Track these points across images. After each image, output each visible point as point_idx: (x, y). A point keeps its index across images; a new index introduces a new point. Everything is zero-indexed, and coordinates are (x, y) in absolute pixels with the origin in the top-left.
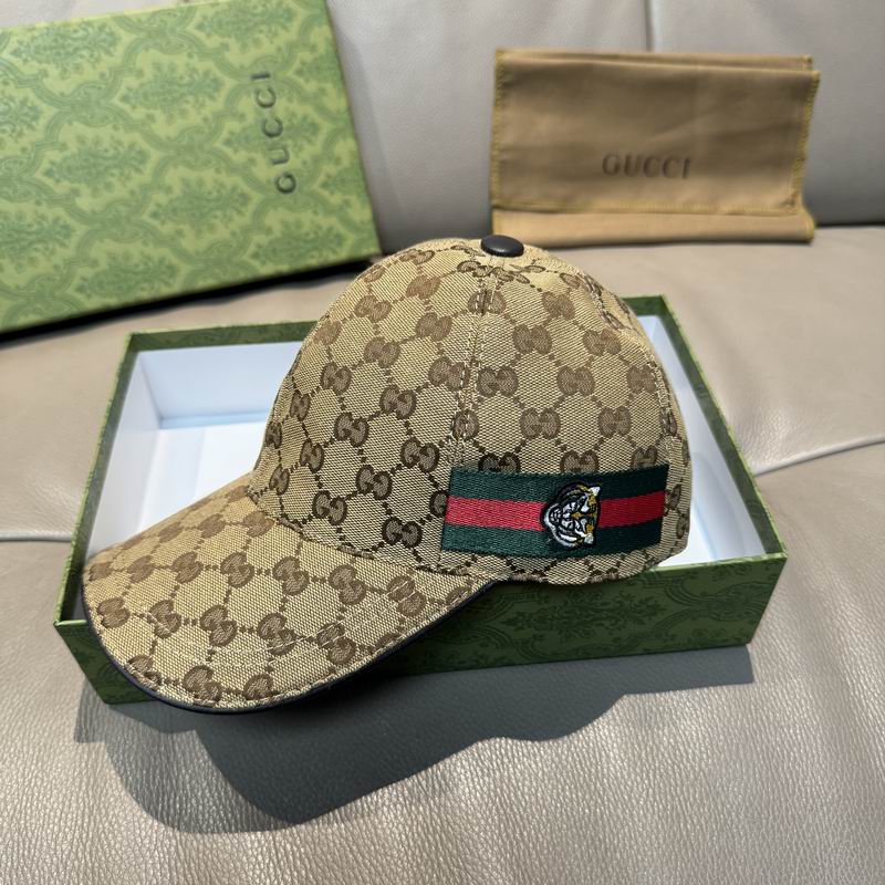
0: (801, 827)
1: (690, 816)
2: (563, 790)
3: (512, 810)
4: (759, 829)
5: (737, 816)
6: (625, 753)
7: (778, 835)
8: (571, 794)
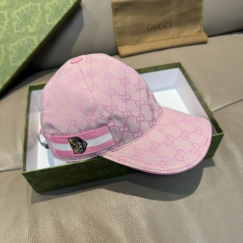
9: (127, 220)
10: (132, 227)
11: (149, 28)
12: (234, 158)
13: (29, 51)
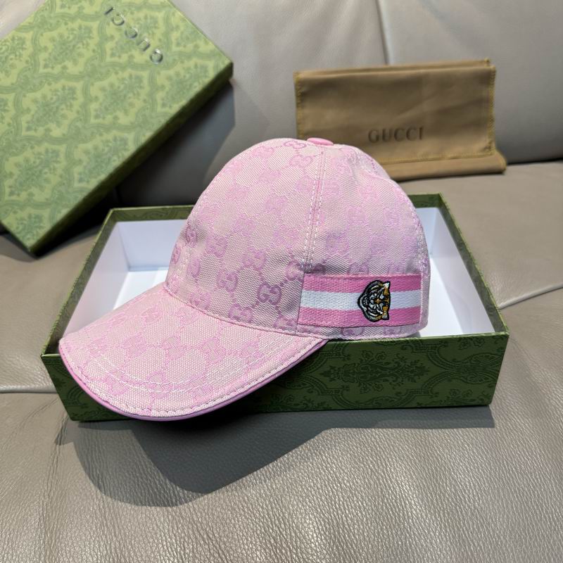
0: (549, 543)
1: (472, 541)
2: (382, 529)
3: (347, 546)
4: (521, 546)
5: (504, 538)
6: (422, 501)
7: (534, 550)
8: (388, 532)
9: (271, 513)
10: (280, 532)
11: (373, 137)
12: (549, 401)
13: (114, 161)
